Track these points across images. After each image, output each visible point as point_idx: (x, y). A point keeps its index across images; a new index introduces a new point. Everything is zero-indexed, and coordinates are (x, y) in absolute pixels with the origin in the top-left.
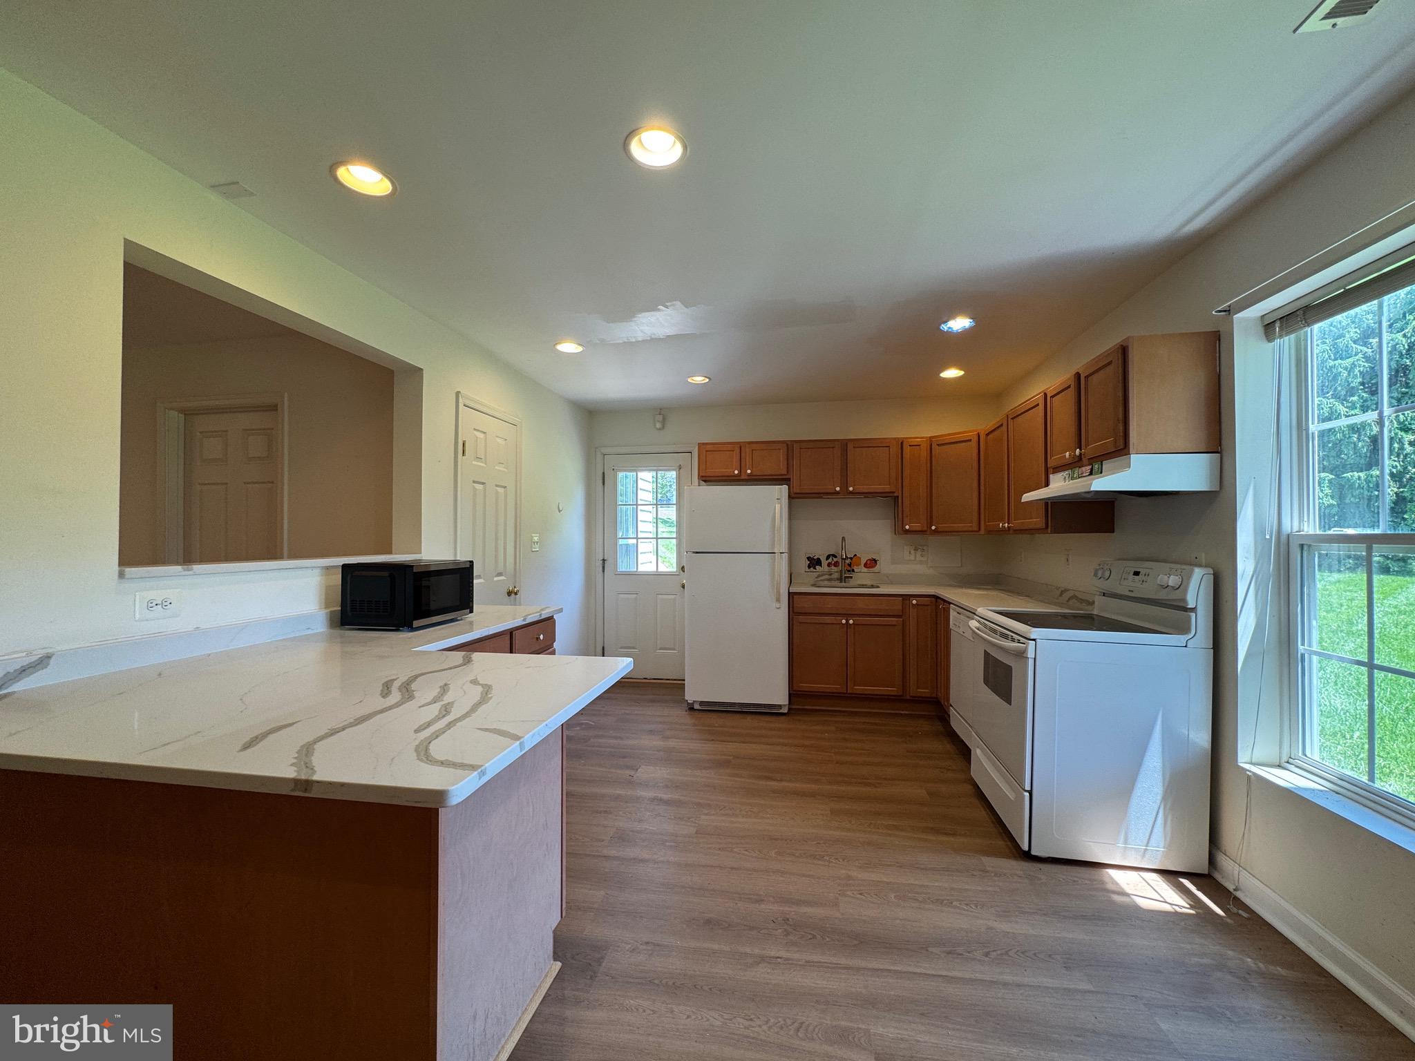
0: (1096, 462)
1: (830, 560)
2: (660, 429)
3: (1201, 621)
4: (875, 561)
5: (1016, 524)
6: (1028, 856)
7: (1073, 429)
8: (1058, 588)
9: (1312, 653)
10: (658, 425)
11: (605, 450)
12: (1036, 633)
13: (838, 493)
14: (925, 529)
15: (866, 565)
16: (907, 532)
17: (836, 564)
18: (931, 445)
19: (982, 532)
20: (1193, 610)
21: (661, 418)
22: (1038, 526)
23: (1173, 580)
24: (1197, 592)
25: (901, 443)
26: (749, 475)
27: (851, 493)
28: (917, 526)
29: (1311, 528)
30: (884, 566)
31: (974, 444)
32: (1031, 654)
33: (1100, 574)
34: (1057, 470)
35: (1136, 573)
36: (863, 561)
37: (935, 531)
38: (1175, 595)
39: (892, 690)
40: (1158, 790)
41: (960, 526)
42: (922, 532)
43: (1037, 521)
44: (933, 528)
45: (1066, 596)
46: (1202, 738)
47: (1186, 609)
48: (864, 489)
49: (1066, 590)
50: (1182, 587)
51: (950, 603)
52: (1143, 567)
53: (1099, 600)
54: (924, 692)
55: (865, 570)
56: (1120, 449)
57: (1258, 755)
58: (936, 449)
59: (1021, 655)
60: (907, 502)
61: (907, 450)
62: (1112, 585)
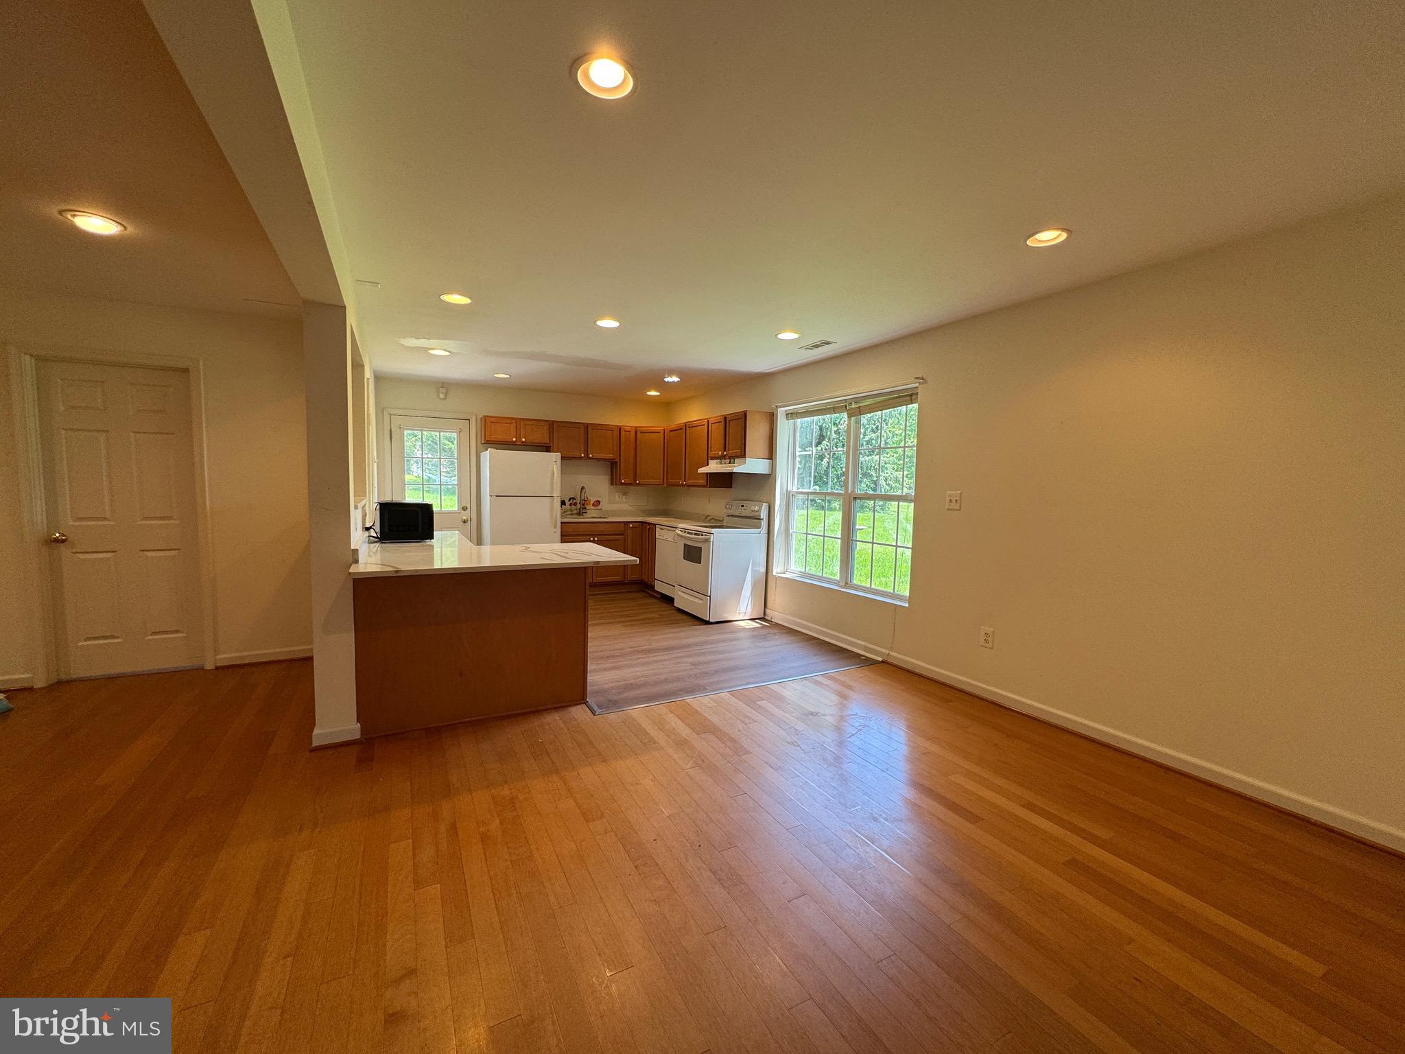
0: (732, 458)
1: (571, 502)
2: (444, 399)
3: (764, 524)
4: (599, 502)
5: (690, 482)
6: (708, 623)
7: (723, 442)
8: (704, 515)
9: (793, 532)
10: (442, 396)
11: (392, 412)
12: (713, 531)
13: (582, 458)
14: (632, 482)
15: (593, 505)
16: (622, 484)
17: (575, 504)
18: (636, 432)
19: (665, 485)
20: (762, 519)
21: (444, 390)
22: (703, 484)
23: (757, 508)
24: (764, 514)
25: (620, 429)
26: (523, 442)
27: (590, 458)
28: (628, 481)
29: (795, 489)
30: (605, 505)
31: (662, 433)
32: (712, 540)
33: (728, 507)
34: (713, 458)
35: (743, 506)
36: (592, 502)
37: (639, 484)
38: (757, 514)
39: (618, 578)
40: (750, 587)
41: (651, 481)
42: (630, 484)
43: (702, 482)
44: (637, 482)
45: (708, 518)
46: (763, 570)
47: (760, 519)
48: (598, 456)
49: (708, 516)
50: (759, 511)
51: (655, 525)
52: (745, 503)
53: (726, 519)
54: (635, 577)
55: (593, 508)
56: (743, 455)
57: (779, 571)
58: (639, 435)
59: (707, 541)
60: (622, 466)
61: (623, 433)
62: (731, 512)
